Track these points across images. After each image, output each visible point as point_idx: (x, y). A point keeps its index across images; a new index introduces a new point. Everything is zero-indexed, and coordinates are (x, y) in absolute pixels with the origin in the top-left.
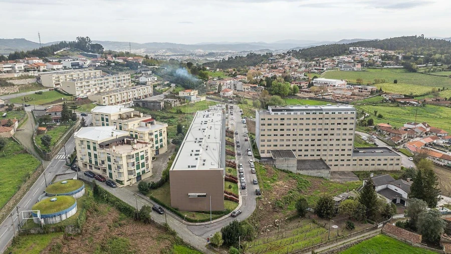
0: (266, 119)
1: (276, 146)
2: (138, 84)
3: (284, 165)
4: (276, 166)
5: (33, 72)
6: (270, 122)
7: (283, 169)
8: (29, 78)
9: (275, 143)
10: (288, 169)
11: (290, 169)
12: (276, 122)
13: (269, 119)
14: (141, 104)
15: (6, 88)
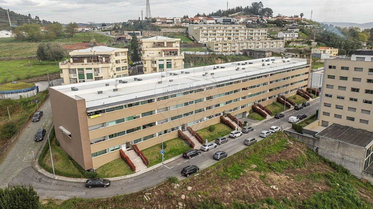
0: (339, 67)
1: (352, 119)
2: (273, 38)
3: (335, 154)
4: (319, 150)
5: (185, 23)
6: (344, 73)
7: (331, 160)
8: (181, 28)
9: (351, 114)
10: (343, 164)
11: (347, 166)
12: (357, 74)
13: (343, 68)
14: (248, 53)
15: (153, 32)
